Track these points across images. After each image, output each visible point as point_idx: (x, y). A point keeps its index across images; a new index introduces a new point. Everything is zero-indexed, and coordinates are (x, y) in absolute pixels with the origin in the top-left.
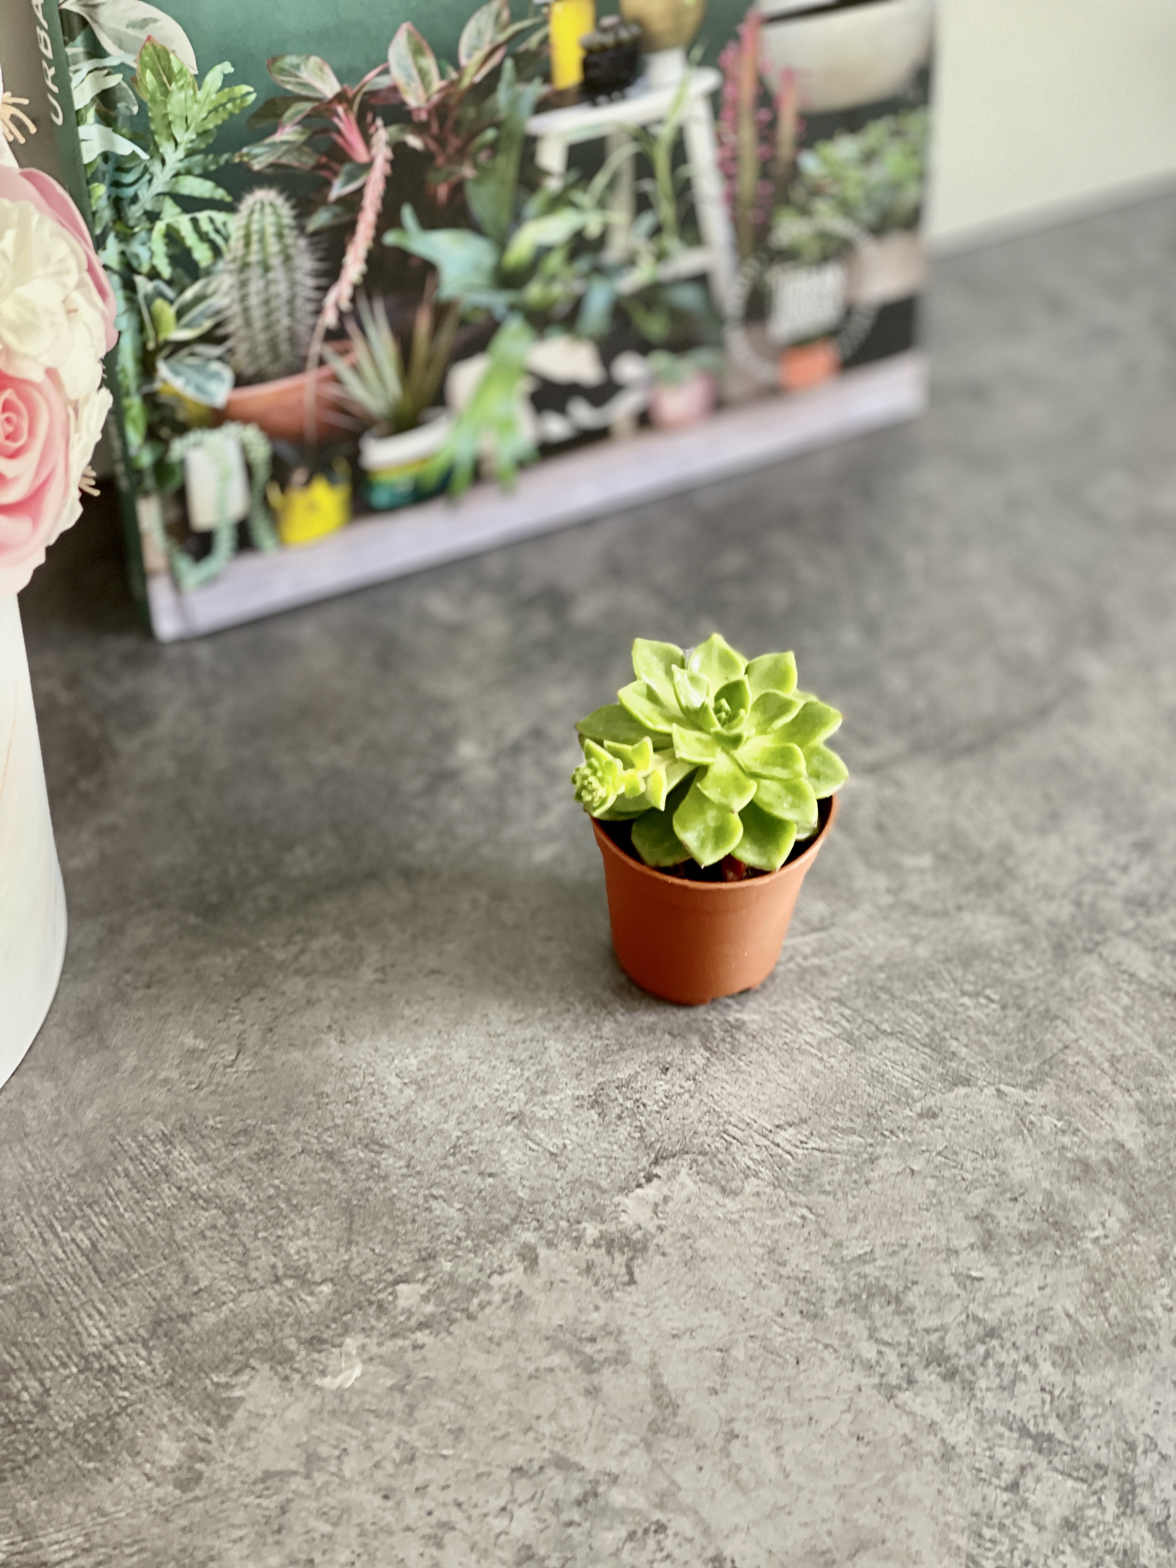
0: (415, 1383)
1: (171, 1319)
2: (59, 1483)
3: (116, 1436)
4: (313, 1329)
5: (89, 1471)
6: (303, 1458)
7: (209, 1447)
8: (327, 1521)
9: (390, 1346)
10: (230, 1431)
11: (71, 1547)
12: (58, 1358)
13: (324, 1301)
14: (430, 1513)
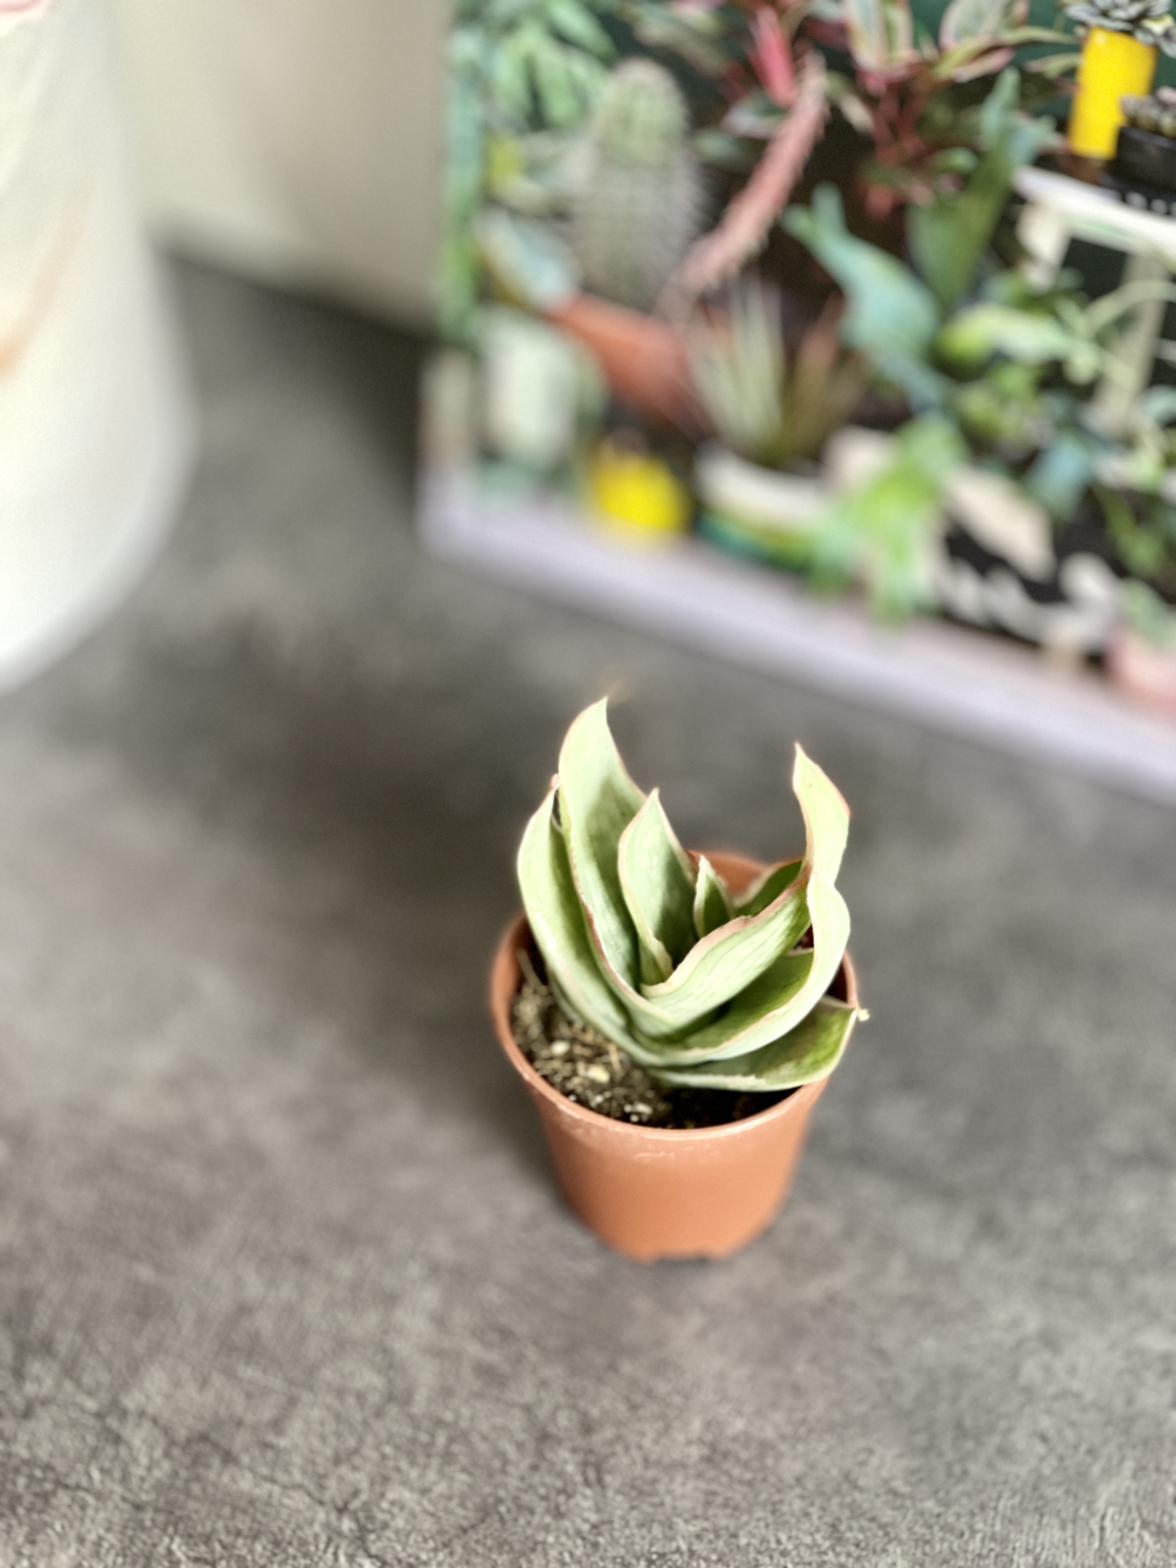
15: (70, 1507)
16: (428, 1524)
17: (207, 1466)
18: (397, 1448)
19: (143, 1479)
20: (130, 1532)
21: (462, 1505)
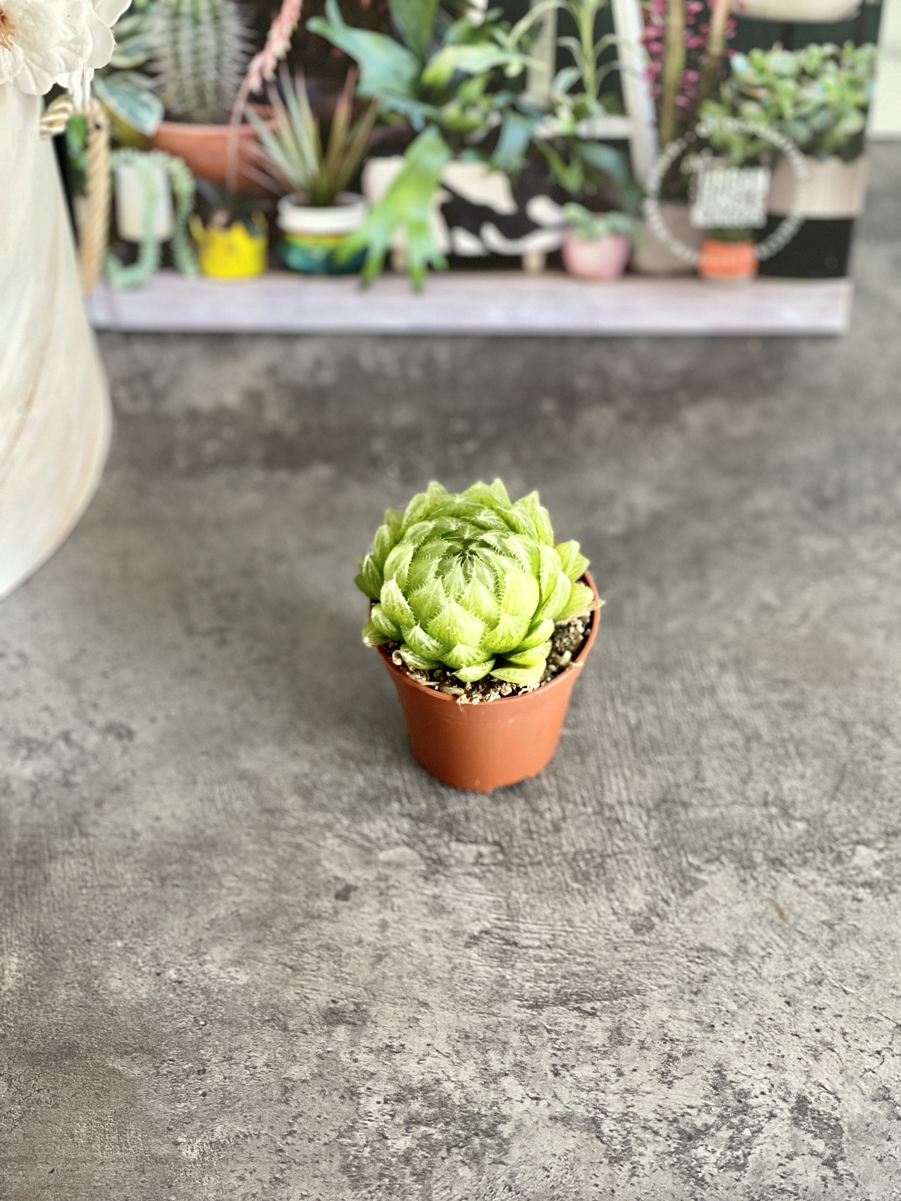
0: (844, 925)
1: (674, 801)
2: (548, 889)
3: (602, 872)
4: (779, 852)
5: (573, 889)
6: (734, 947)
7: (666, 908)
8: (735, 1001)
9: (834, 890)
10: (686, 903)
11: (539, 939)
12: (582, 797)
13: (795, 835)
14: (818, 1030)
15: (618, 864)
16: (816, 792)
17: (678, 814)
18: (771, 762)
19: (647, 835)
20: (661, 864)
21: (826, 774)
